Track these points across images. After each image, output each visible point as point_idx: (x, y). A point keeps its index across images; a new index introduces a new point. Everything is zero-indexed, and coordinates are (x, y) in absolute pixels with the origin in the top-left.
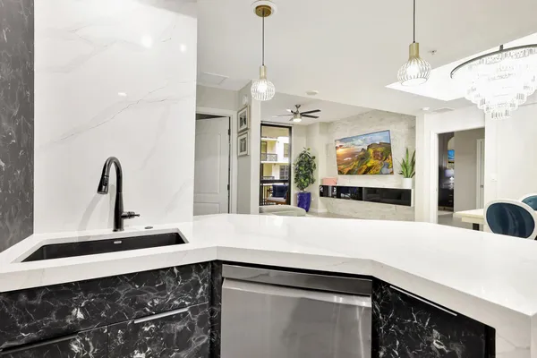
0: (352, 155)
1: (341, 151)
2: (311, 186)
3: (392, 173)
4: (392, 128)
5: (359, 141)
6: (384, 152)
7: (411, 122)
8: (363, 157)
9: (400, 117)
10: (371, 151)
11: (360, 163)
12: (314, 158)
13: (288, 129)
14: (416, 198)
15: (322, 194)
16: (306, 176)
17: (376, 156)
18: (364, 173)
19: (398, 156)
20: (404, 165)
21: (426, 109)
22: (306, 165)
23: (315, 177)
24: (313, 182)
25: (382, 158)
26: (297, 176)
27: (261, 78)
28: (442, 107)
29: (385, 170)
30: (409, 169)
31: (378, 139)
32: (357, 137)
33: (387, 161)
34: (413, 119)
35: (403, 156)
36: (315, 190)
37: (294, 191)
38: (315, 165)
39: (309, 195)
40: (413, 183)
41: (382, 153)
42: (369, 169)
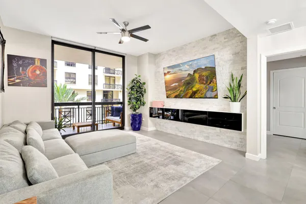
0: (179, 80)
1: (168, 77)
2: (142, 107)
3: (216, 97)
4: (216, 53)
6: (209, 76)
8: (189, 82)
10: (197, 76)
12: (144, 83)
13: (121, 58)
15: (151, 115)
16: (138, 100)
17: (201, 80)
18: (191, 97)
19: (223, 82)
20: (231, 90)
22: (138, 90)
23: (145, 101)
24: (144, 104)
25: (207, 82)
26: (130, 99)
29: (208, 95)
33: (212, 84)
36: (145, 111)
37: (128, 112)
38: (145, 90)
39: (140, 116)
40: (244, 107)
41: (207, 78)
42: (194, 93)
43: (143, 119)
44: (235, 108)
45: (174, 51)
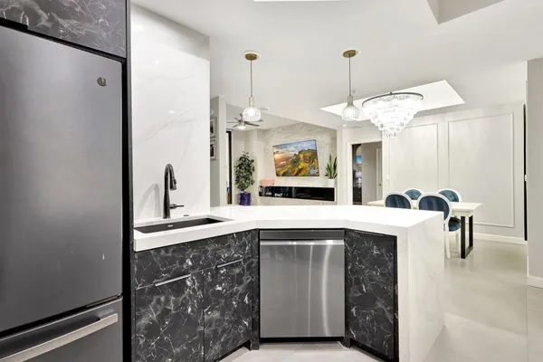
0: (287, 159)
1: (277, 156)
2: (251, 186)
3: (317, 174)
4: (318, 138)
5: (292, 147)
6: (312, 156)
7: (333, 135)
8: (295, 161)
9: (324, 130)
10: (301, 156)
11: (292, 166)
12: (253, 161)
13: (228, 134)
14: (337, 195)
15: (260, 194)
16: (247, 178)
17: (305, 160)
18: (296, 175)
19: (323, 161)
20: (329, 169)
22: (246, 168)
23: (254, 179)
24: (252, 184)
25: (310, 161)
26: (238, 177)
27: (250, 106)
29: (312, 172)
30: (332, 171)
31: (307, 146)
32: (290, 144)
33: (314, 163)
34: (335, 131)
35: (327, 161)
36: (254, 190)
37: (235, 192)
38: (254, 168)
39: (249, 195)
40: (336, 183)
41: (310, 158)
42: (300, 170)
43: (252, 199)
44: (330, 184)
45: (283, 130)
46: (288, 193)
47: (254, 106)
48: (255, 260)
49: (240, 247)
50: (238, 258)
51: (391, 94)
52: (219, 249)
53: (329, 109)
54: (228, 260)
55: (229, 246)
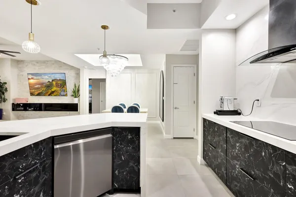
0: (42, 84)
1: (32, 81)
3: (66, 95)
4: (67, 72)
5: (46, 76)
6: (63, 84)
7: (77, 71)
8: (49, 86)
9: (72, 68)
10: (54, 83)
11: (48, 89)
12: (6, 83)
14: (80, 108)
15: (13, 110)
17: (57, 85)
18: (49, 95)
19: (70, 87)
20: (74, 92)
21: (86, 67)
23: (6, 98)
24: (4, 101)
25: (61, 87)
27: (30, 40)
28: (92, 68)
29: (62, 93)
30: (76, 93)
31: (58, 77)
32: (45, 74)
33: (64, 88)
34: (79, 70)
35: (73, 87)
38: (6, 88)
40: (79, 100)
41: (61, 84)
42: (53, 92)
43: (4, 113)
44: (75, 101)
45: (37, 63)
46: (38, 107)
47: (33, 41)
48: (49, 161)
49: (37, 154)
50: (36, 163)
51: (114, 55)
52: (17, 161)
53: (80, 56)
54: (25, 168)
55: (27, 156)
